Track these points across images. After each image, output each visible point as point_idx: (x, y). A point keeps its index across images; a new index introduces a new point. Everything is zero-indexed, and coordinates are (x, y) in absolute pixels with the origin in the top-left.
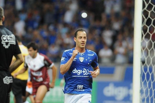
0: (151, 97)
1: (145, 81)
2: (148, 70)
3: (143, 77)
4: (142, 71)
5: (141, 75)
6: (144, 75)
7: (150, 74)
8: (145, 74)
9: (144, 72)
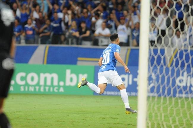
0: (163, 85)
1: (155, 66)
2: (159, 52)
3: (151, 60)
4: (151, 54)
5: (149, 59)
6: (153, 58)
7: (162, 57)
8: (156, 57)
9: (154, 55)
